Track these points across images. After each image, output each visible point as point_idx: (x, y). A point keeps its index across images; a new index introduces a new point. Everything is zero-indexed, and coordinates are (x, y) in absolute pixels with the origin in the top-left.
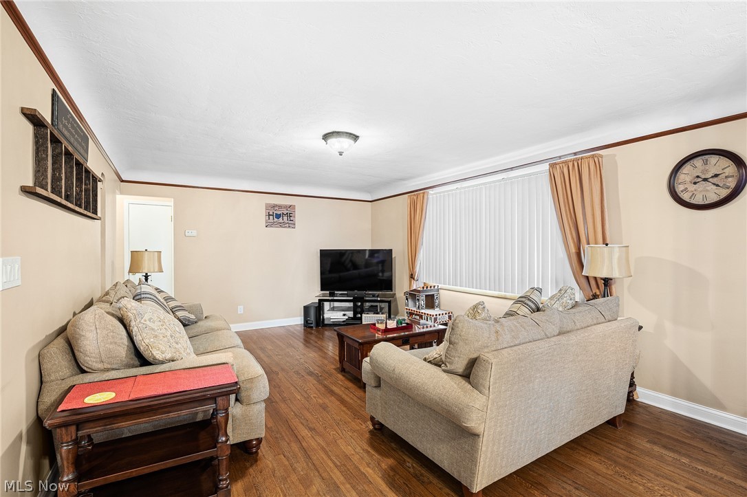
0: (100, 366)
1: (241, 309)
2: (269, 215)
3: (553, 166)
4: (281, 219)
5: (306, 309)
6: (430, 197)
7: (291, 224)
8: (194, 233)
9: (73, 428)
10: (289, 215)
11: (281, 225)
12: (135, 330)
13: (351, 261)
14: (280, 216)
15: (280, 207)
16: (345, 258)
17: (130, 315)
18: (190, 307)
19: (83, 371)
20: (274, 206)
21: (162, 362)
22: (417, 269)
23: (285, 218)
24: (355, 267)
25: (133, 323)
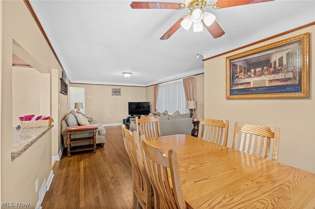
0: (72, 125)
1: (104, 120)
2: (113, 92)
3: (184, 79)
4: (116, 93)
5: (124, 120)
6: (159, 86)
7: (120, 94)
8: (91, 98)
9: (70, 132)
10: (119, 92)
11: (117, 95)
12: (78, 119)
13: (142, 106)
14: (116, 92)
15: (116, 89)
16: (140, 105)
17: (77, 116)
18: (90, 118)
19: (68, 126)
20: (114, 89)
21: (84, 125)
22: (156, 108)
23: (118, 93)
24: (144, 108)
25: (77, 118)
